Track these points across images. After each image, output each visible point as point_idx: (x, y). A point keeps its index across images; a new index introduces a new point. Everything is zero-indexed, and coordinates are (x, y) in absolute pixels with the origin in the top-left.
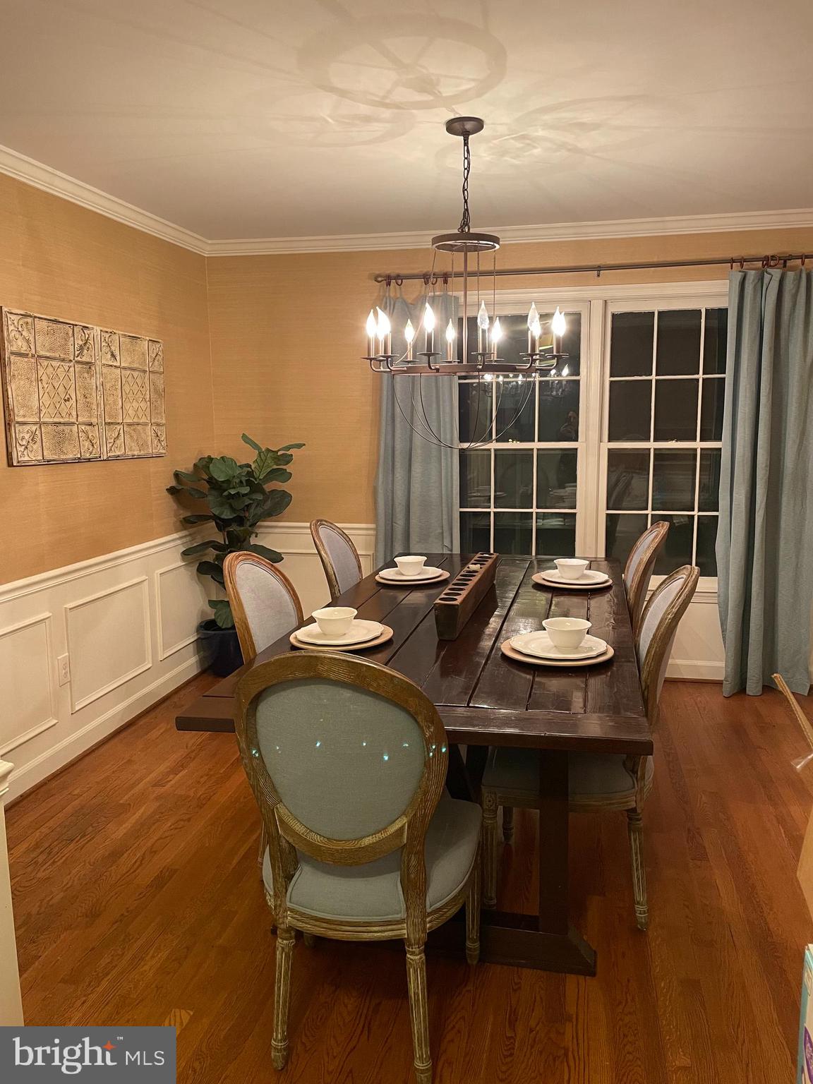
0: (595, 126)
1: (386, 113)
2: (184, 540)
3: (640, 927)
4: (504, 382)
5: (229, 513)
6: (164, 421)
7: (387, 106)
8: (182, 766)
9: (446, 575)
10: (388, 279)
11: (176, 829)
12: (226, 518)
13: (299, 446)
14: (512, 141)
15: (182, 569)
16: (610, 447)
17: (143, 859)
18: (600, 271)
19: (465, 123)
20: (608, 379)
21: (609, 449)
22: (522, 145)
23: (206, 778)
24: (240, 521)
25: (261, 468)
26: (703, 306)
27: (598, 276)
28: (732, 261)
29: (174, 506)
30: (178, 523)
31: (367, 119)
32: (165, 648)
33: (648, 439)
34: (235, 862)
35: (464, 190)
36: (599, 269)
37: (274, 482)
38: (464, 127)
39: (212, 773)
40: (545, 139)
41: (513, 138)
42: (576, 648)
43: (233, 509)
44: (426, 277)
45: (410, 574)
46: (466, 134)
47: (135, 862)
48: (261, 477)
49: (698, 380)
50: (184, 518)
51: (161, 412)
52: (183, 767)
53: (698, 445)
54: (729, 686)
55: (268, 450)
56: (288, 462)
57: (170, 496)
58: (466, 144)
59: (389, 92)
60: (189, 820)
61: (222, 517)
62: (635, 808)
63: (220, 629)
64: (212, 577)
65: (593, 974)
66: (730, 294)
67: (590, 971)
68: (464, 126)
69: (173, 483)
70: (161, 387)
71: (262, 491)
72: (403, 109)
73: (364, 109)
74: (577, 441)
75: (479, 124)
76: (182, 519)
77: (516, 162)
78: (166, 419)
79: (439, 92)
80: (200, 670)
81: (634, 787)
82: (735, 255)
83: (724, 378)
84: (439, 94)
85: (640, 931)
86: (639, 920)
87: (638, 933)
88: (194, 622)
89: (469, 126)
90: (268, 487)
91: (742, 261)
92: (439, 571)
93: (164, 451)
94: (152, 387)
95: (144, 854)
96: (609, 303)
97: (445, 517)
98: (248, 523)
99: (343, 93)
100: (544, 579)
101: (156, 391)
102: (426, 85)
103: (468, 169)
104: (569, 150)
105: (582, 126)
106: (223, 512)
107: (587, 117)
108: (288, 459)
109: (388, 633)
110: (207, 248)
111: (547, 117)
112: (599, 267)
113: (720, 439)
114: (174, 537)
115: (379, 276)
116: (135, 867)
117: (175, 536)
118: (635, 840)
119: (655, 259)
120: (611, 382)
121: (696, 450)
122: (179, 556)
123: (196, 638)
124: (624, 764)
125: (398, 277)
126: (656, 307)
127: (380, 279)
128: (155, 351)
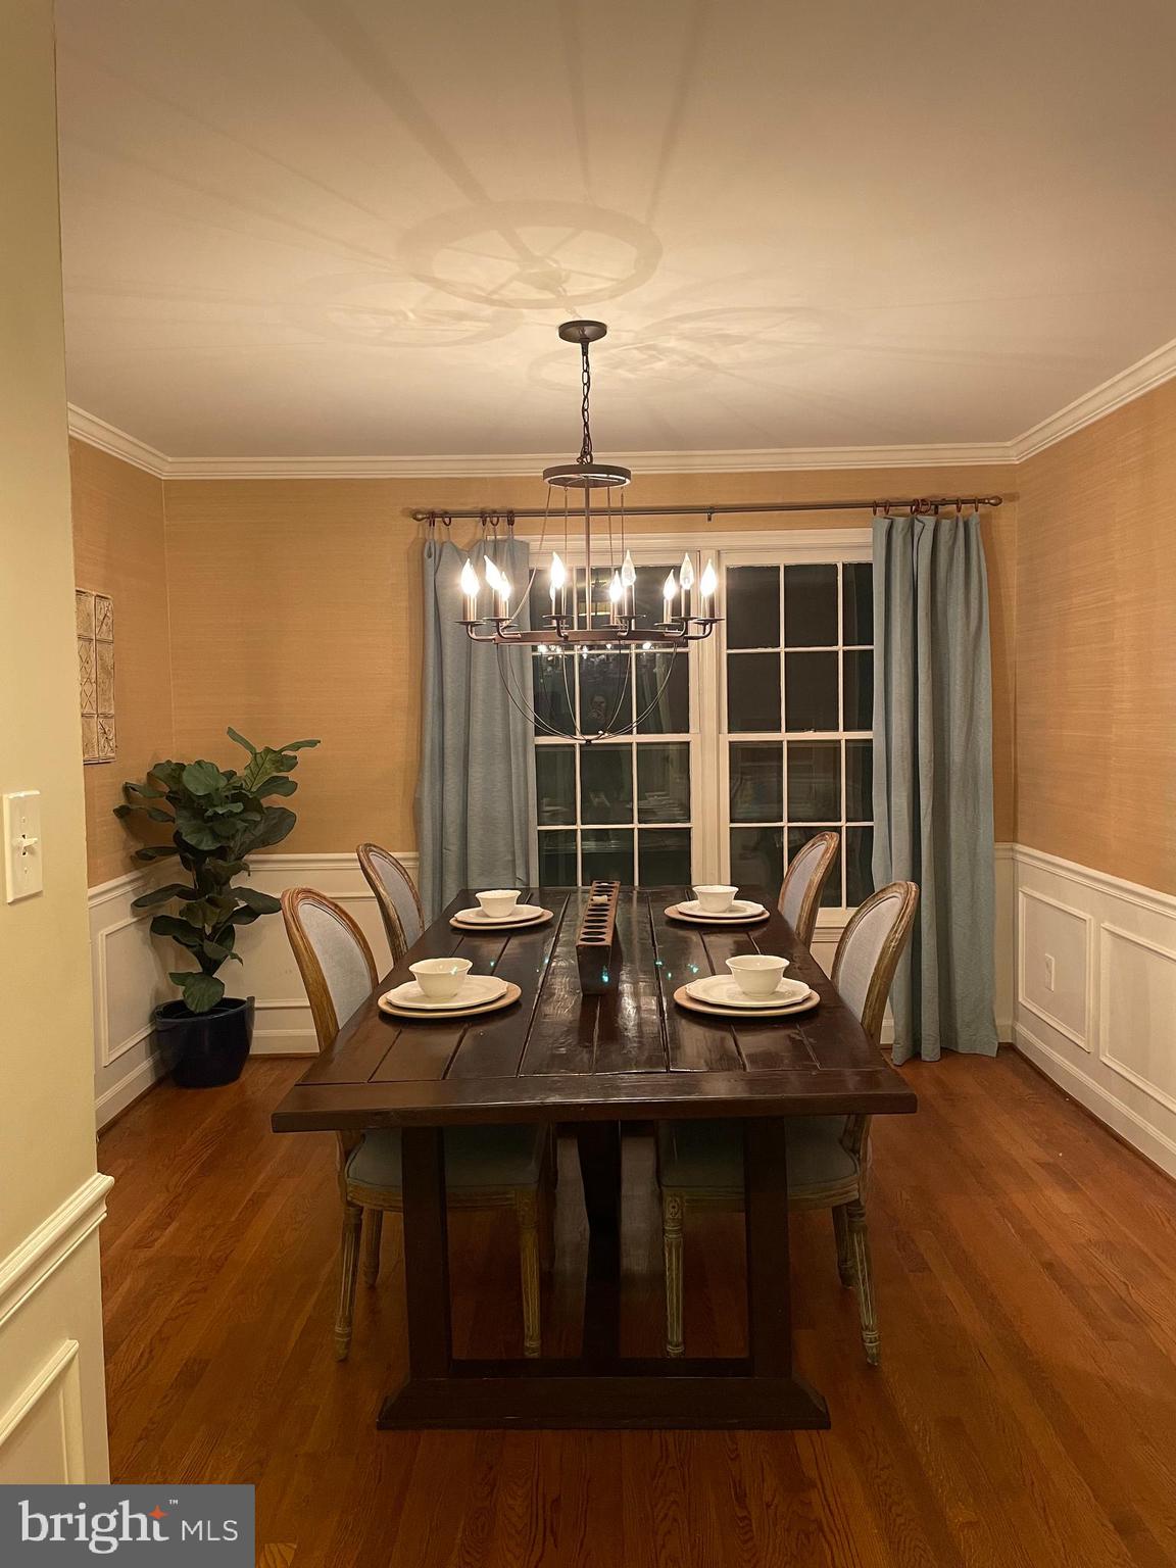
0: (740, 339)
1: (488, 311)
2: (136, 885)
3: (870, 1361)
4: (590, 656)
5: (210, 842)
6: (112, 712)
7: (492, 303)
8: (169, 1216)
9: (548, 915)
10: (432, 516)
11: (189, 1304)
12: (206, 849)
13: (313, 743)
14: (635, 352)
15: (132, 928)
16: (731, 740)
17: (151, 1351)
18: (711, 513)
19: (586, 328)
20: (725, 651)
21: (730, 742)
22: (645, 357)
23: (213, 1229)
24: (221, 853)
25: (254, 776)
26: (839, 559)
27: (710, 519)
28: (875, 505)
29: (123, 834)
30: (128, 861)
31: (461, 317)
32: (112, 1044)
33: (778, 729)
34: (294, 1337)
35: (584, 410)
36: (711, 510)
37: (274, 795)
38: (583, 333)
39: (218, 1222)
40: (672, 350)
41: (636, 348)
42: (774, 994)
43: (216, 836)
44: (483, 515)
45: (498, 915)
46: (585, 342)
47: (142, 1355)
48: (254, 790)
49: (837, 652)
50: (137, 853)
51: (110, 698)
52: (171, 1218)
53: (842, 735)
54: (901, 1050)
55: (268, 750)
56: (292, 767)
57: (118, 820)
58: (585, 353)
59: (502, 286)
60: (205, 1289)
61: (201, 848)
62: (858, 1200)
63: (192, 1014)
64: (174, 937)
65: (827, 1426)
66: (874, 545)
67: (823, 1423)
68: (583, 331)
69: (122, 802)
70: (110, 662)
71: (259, 809)
72: (513, 307)
73: (460, 304)
74: (688, 732)
75: (600, 330)
76: (133, 854)
77: (631, 376)
78: (116, 709)
79: (564, 290)
80: (154, 1080)
81: (856, 1171)
82: (877, 497)
83: (872, 651)
84: (563, 293)
85: (871, 1367)
86: (870, 1352)
87: (870, 1370)
88: (146, 1007)
89: (588, 331)
90: (265, 802)
91: (887, 505)
92: (538, 911)
93: (112, 755)
94: (99, 662)
95: (151, 1343)
96: (723, 556)
97: (517, 838)
98: (233, 857)
99: (439, 285)
100: (681, 913)
101: (104, 667)
102: (552, 283)
103: (588, 384)
104: (701, 365)
105: (726, 339)
106: (202, 840)
107: (734, 329)
108: (292, 763)
109: (515, 992)
110: (167, 468)
111: (687, 326)
112: (711, 508)
113: (870, 728)
114: (123, 881)
115: (419, 512)
116: (143, 1363)
117: (124, 879)
118: (859, 1244)
119: (779, 500)
120: (729, 655)
121: (839, 741)
122: (128, 909)
123: (149, 1031)
124: (841, 1142)
125: (445, 514)
126: (781, 560)
127: (420, 516)
128: (103, 611)
